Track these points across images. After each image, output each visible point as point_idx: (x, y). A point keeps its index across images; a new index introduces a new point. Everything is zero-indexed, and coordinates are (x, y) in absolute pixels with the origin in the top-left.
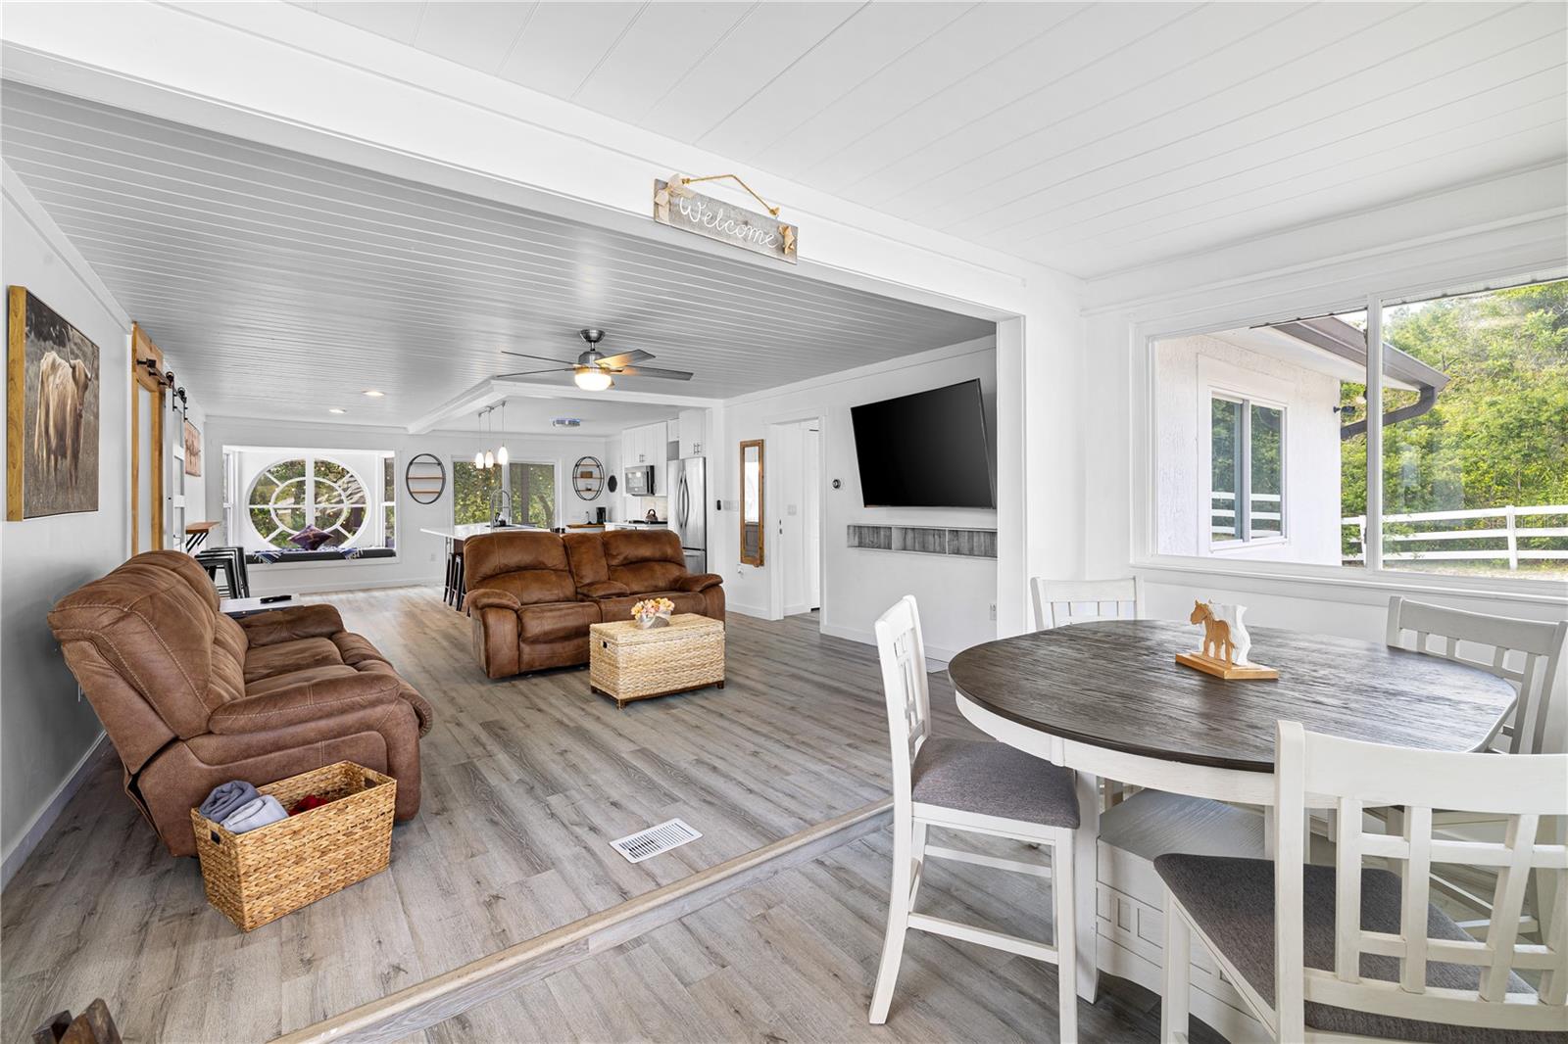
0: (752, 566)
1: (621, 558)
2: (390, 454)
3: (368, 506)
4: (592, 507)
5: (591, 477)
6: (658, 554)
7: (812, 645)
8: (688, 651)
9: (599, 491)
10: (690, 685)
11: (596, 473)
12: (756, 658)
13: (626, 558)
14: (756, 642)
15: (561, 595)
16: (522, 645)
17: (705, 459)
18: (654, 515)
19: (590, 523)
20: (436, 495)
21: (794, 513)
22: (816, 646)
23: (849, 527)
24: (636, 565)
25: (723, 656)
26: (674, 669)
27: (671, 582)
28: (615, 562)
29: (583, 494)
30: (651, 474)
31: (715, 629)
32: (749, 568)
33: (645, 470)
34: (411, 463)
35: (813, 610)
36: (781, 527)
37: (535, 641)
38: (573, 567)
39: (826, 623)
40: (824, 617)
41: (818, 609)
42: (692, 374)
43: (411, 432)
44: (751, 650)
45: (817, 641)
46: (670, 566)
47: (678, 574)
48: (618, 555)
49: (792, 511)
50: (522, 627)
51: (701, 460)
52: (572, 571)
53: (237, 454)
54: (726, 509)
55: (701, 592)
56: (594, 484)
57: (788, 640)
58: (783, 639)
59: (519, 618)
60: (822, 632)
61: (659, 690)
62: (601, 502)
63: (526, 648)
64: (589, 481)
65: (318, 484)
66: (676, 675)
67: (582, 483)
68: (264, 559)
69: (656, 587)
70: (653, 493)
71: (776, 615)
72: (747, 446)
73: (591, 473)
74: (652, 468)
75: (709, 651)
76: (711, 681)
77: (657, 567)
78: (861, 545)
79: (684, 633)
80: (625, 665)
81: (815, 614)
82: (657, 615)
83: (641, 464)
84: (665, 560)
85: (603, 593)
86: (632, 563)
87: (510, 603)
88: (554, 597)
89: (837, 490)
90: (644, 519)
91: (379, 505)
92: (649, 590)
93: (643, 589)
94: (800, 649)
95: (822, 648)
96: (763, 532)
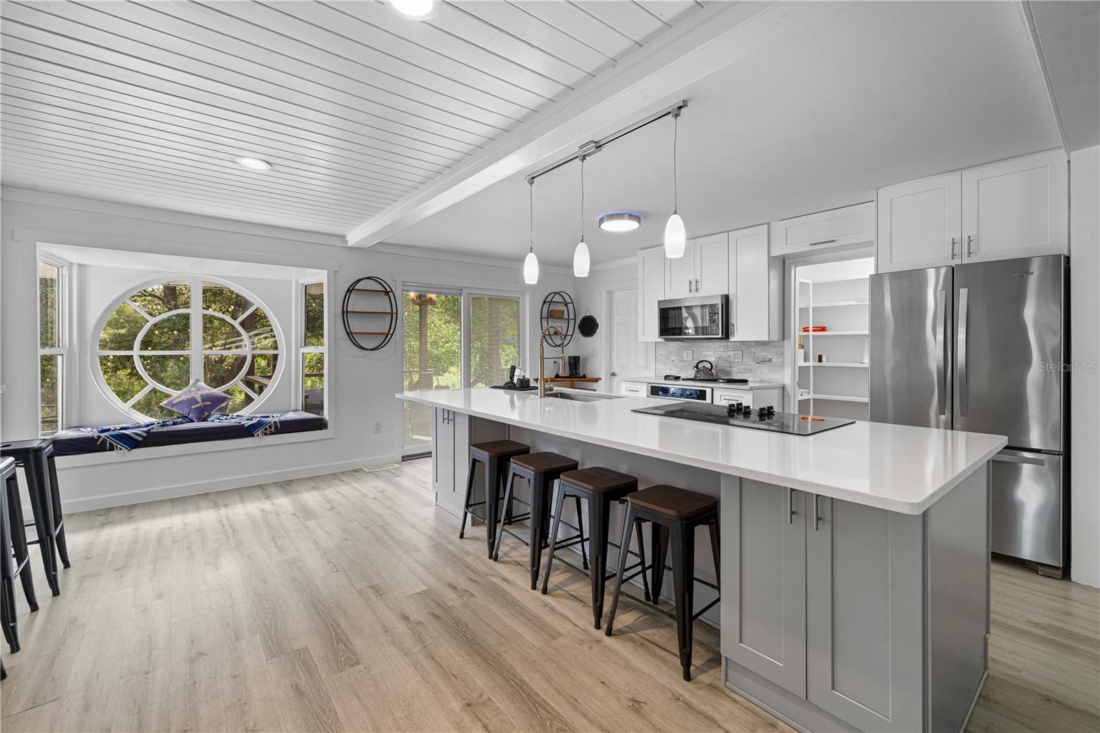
2: (318, 276)
3: (282, 352)
5: (561, 317)
9: (568, 336)
11: (566, 311)
19: (557, 376)
20: (383, 337)
30: (726, 306)
34: (349, 291)
43: (351, 243)
53: (75, 268)
62: (573, 350)
64: (559, 322)
65: (208, 320)
68: (117, 444)
70: (728, 335)
73: (562, 312)
74: (726, 298)
91: (297, 352)
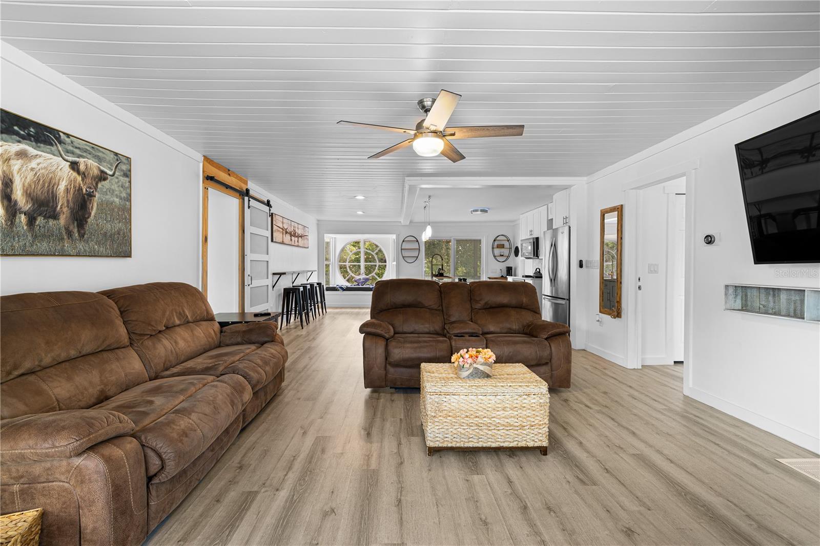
0: (610, 316)
1: (483, 302)
3: (387, 264)
4: (503, 266)
5: (503, 248)
6: (514, 302)
7: (670, 410)
8: (504, 409)
9: (508, 257)
10: (506, 445)
11: (507, 244)
12: (599, 416)
13: (486, 303)
14: (605, 393)
15: (432, 329)
16: (388, 367)
17: (570, 227)
18: (539, 272)
19: (502, 276)
20: (416, 258)
21: (656, 272)
22: (677, 413)
23: (727, 287)
24: (494, 309)
25: (546, 421)
26: (488, 426)
27: (524, 327)
28: (478, 306)
29: (499, 258)
30: (536, 243)
31: (536, 390)
32: (606, 318)
33: (532, 241)
34: (403, 241)
35: (675, 362)
36: (640, 284)
37: (397, 365)
38: (444, 307)
39: (691, 385)
40: (689, 373)
41: (682, 362)
42: (523, 126)
43: (403, 224)
44: (597, 403)
45: (678, 405)
46: (524, 312)
47: (531, 319)
48: (480, 300)
49: (653, 269)
50: (388, 353)
51: (567, 228)
52: (442, 311)
54: (587, 267)
55: (546, 339)
56: (505, 252)
57: (642, 397)
58: (636, 394)
59: (387, 346)
60: (686, 393)
61: (470, 445)
62: (509, 263)
63: (391, 370)
64: (502, 250)
66: (490, 433)
67: (497, 251)
68: (340, 289)
69: (510, 329)
70: (537, 256)
71: (632, 362)
72: (607, 212)
73: (504, 245)
74: (537, 239)
75: (528, 413)
76: (531, 444)
77: (513, 312)
78: (745, 308)
79: (500, 390)
80: (433, 414)
81: (678, 367)
82: (475, 365)
83: (531, 237)
84: (520, 307)
85: (458, 331)
86: (491, 307)
87: (382, 333)
88: (426, 330)
89: (709, 246)
90: (532, 275)
91: (392, 264)
92: (504, 331)
93: (498, 330)
94: (654, 414)
95: (683, 417)
96: (621, 288)
